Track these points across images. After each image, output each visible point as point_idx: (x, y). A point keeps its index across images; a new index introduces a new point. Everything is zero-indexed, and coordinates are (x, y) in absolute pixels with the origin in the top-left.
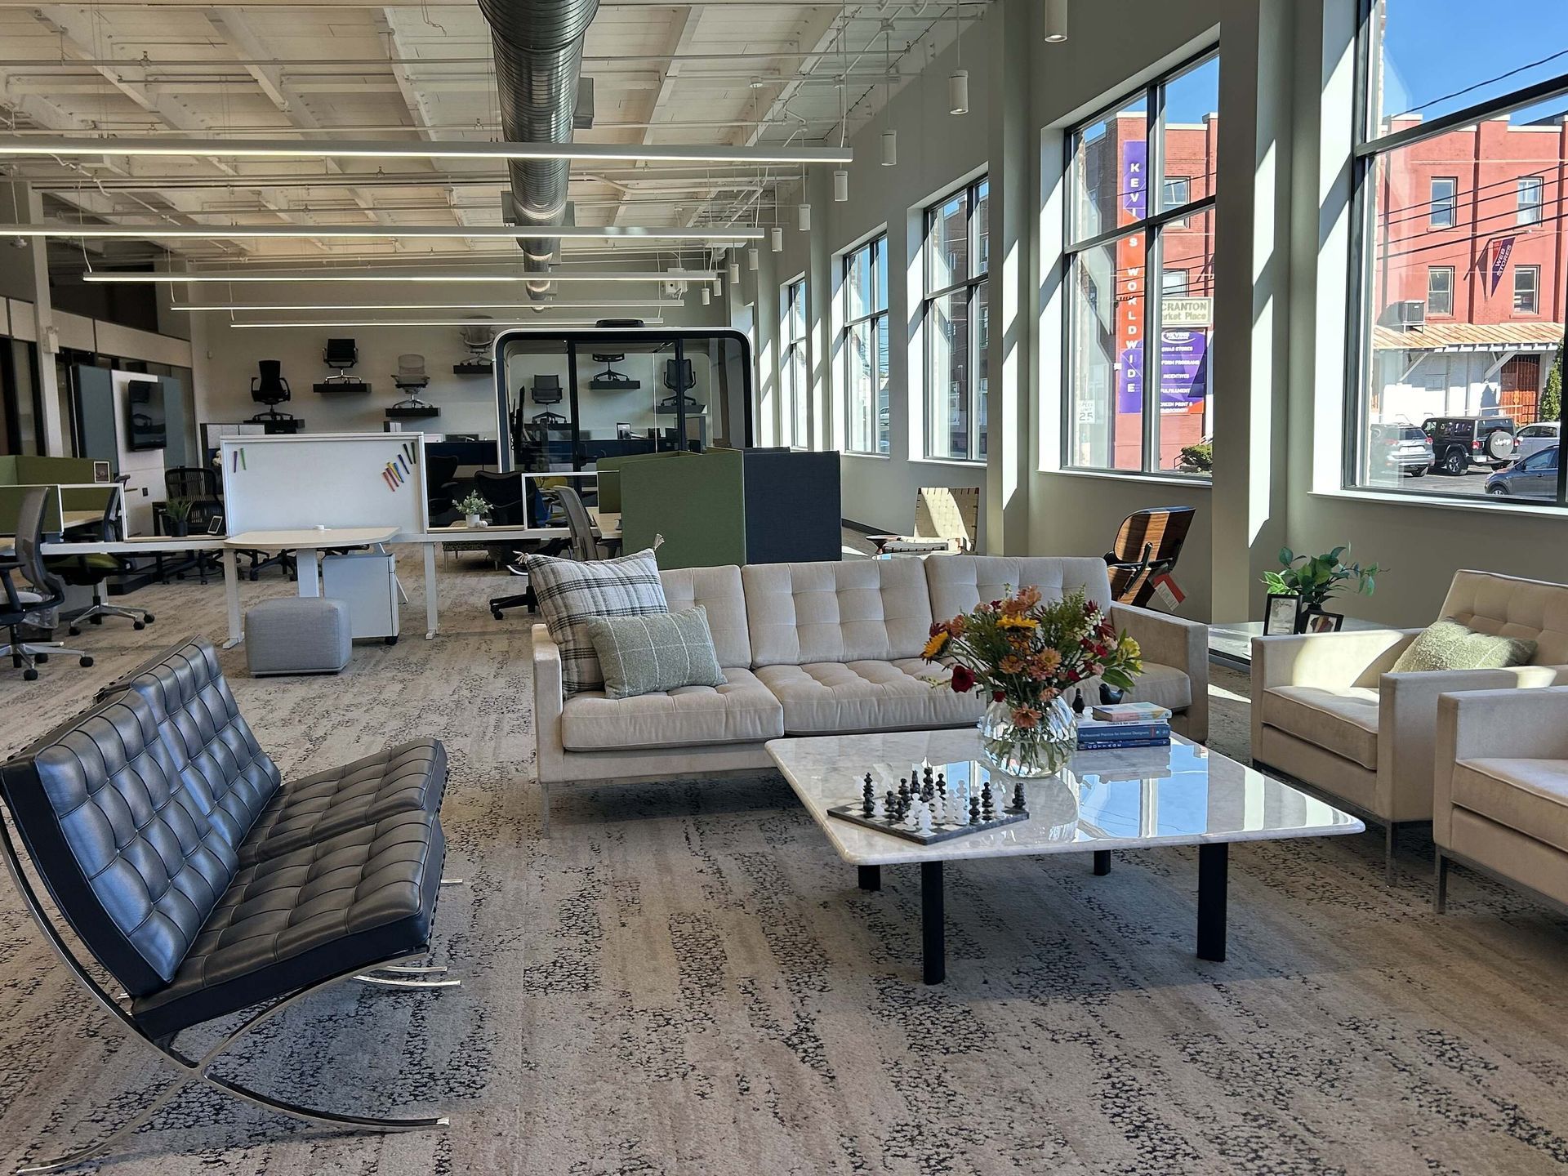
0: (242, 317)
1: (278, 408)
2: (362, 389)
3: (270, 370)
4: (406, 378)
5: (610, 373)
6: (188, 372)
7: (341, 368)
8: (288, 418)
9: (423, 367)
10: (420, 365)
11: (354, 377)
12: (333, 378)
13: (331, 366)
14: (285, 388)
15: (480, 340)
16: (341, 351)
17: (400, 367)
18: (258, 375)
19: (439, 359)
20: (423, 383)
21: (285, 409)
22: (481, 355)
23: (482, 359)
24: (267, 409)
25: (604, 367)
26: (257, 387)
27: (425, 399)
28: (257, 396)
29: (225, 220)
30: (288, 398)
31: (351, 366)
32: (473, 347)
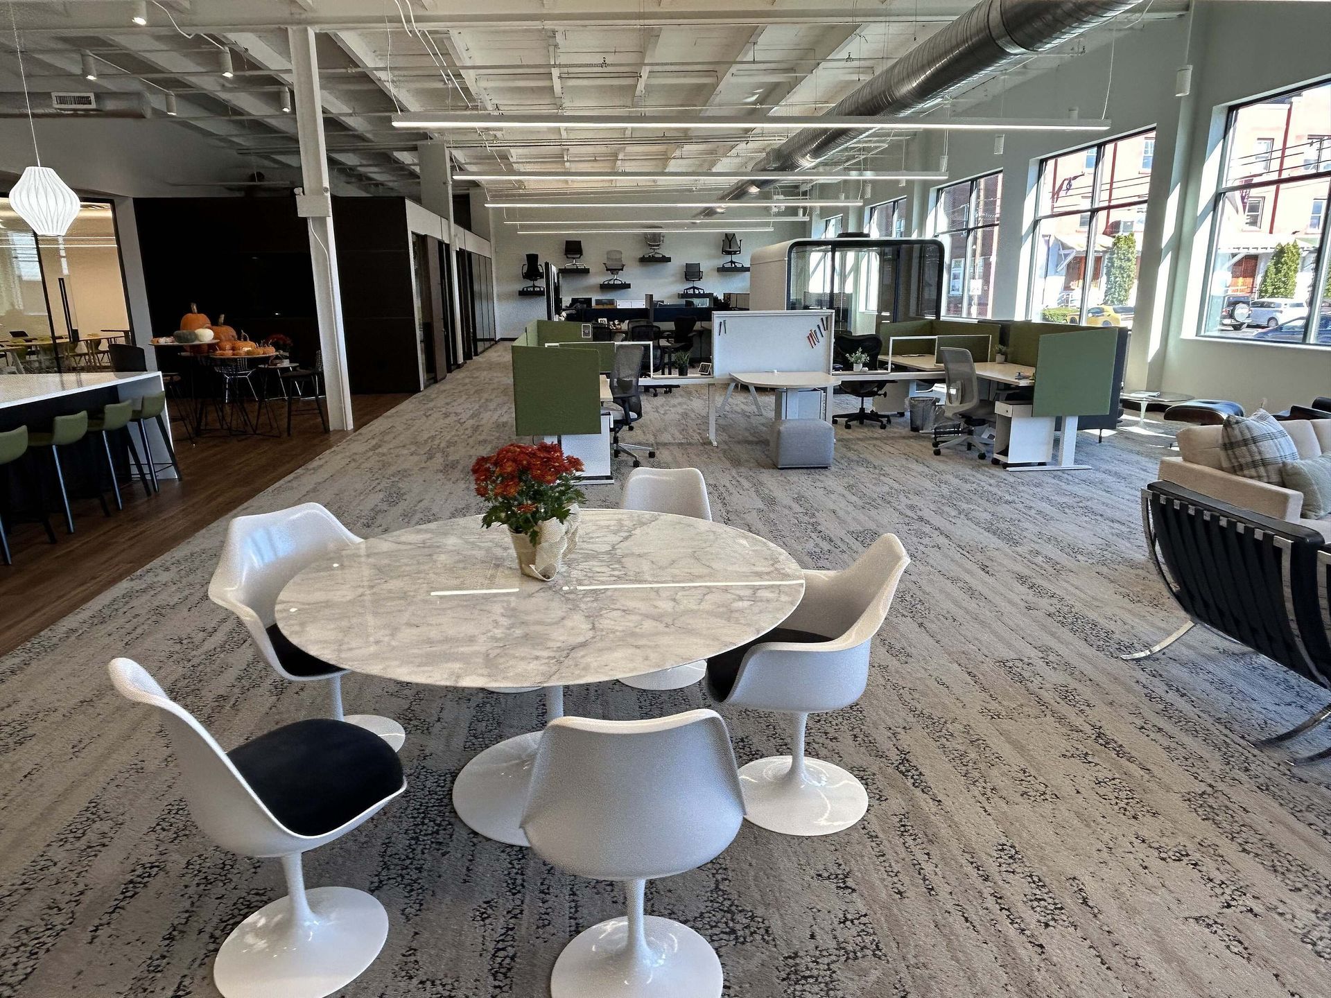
0: (523, 227)
2: (586, 271)
3: (532, 259)
4: (612, 265)
5: (732, 262)
7: (573, 258)
9: (622, 258)
10: (619, 257)
11: (580, 265)
12: (568, 265)
13: (568, 258)
14: (541, 271)
16: (573, 248)
17: (608, 258)
18: (526, 262)
19: (631, 253)
20: (621, 268)
22: (656, 251)
23: (657, 253)
24: (528, 284)
25: (729, 258)
26: (523, 271)
27: (621, 278)
28: (523, 276)
29: (529, 168)
30: (542, 277)
31: (579, 257)
32: (651, 245)
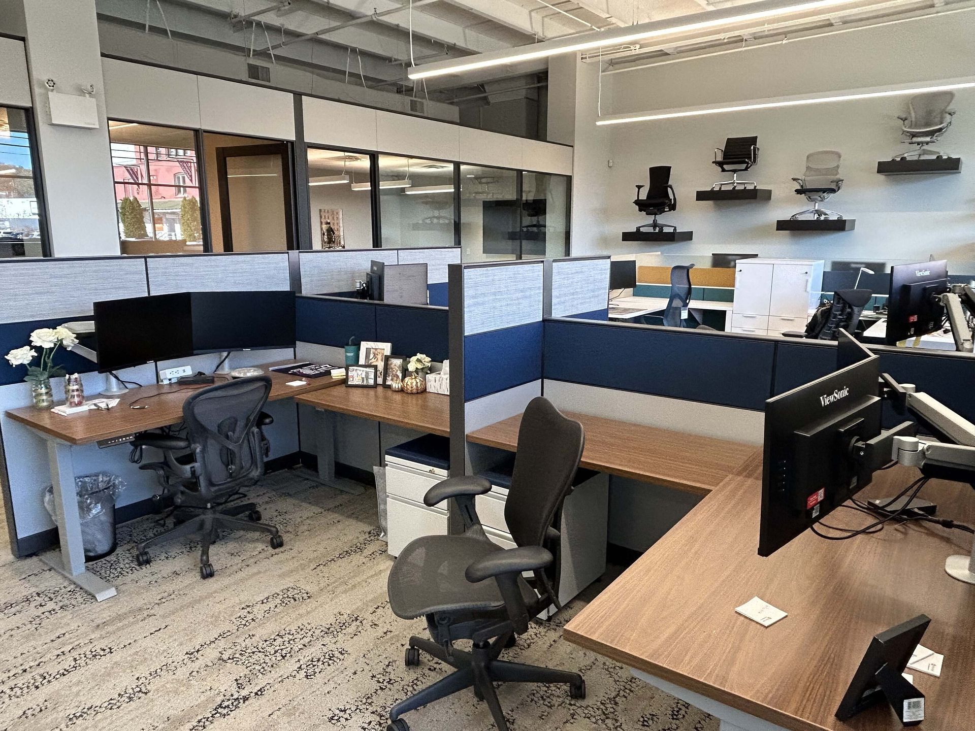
1: (661, 219)
3: (660, 176)
4: (813, 182)
6: (569, 179)
7: (734, 171)
8: (671, 230)
9: (838, 167)
10: (833, 165)
12: (726, 183)
13: (724, 170)
14: (671, 197)
15: (927, 125)
16: (739, 151)
17: (808, 168)
19: (861, 155)
20: (833, 186)
21: (669, 221)
22: (925, 147)
23: (925, 152)
24: (650, 219)
26: (643, 196)
28: (642, 205)
30: (673, 207)
31: (746, 169)
32: (914, 135)
